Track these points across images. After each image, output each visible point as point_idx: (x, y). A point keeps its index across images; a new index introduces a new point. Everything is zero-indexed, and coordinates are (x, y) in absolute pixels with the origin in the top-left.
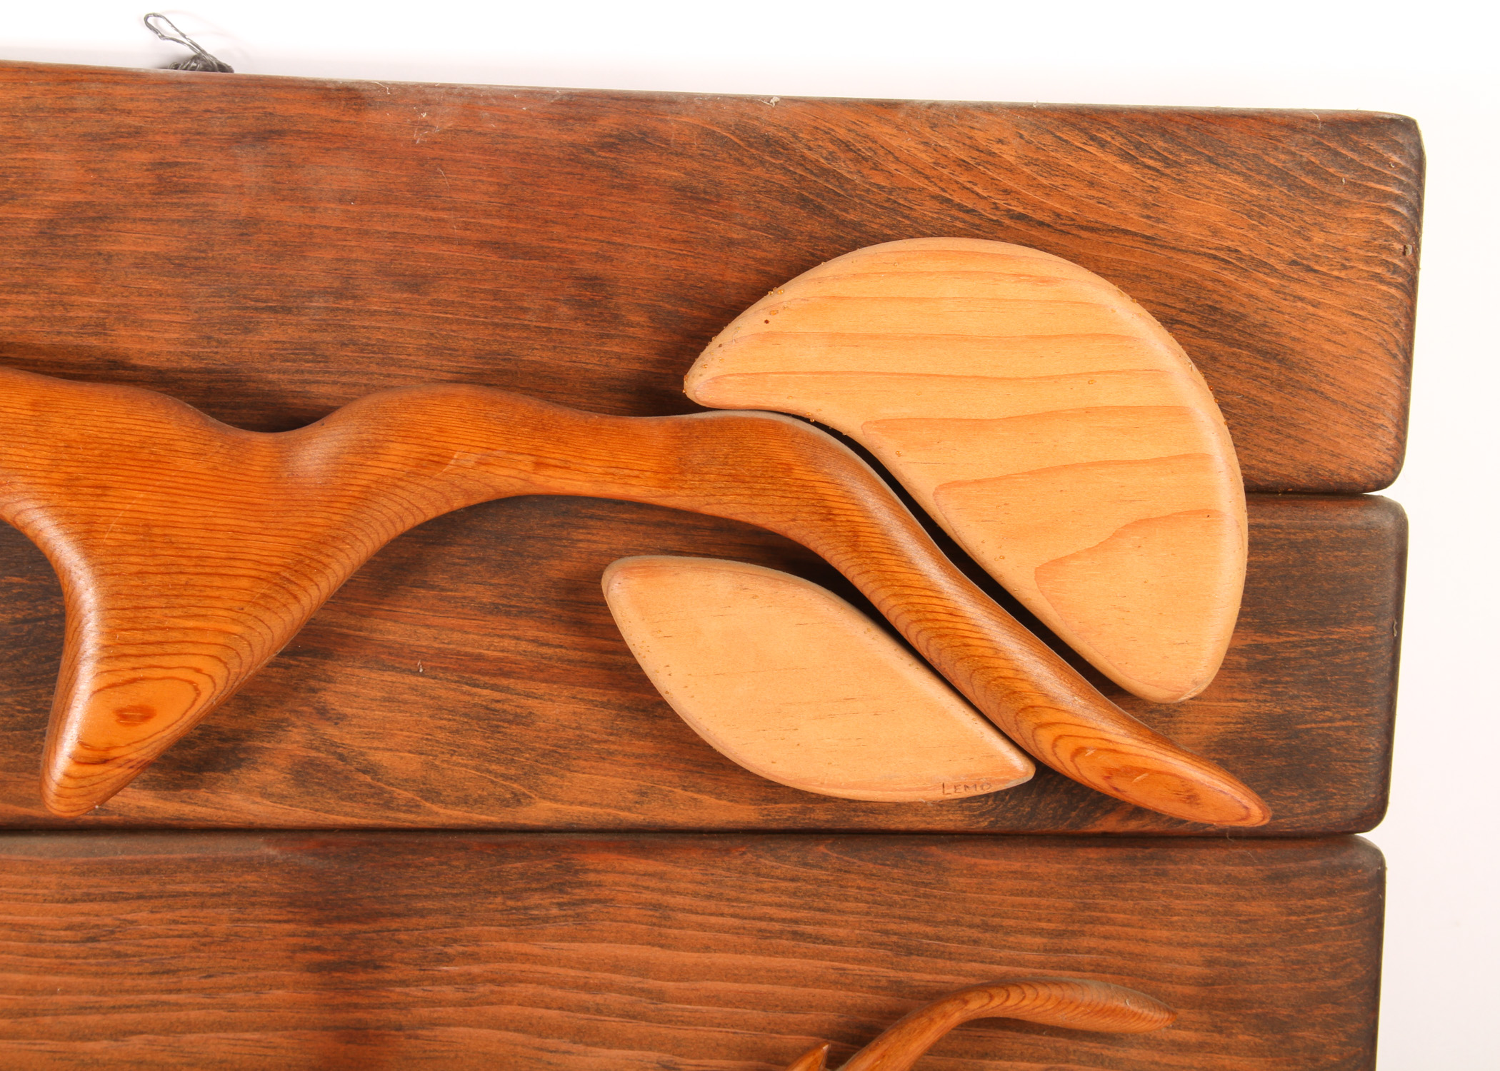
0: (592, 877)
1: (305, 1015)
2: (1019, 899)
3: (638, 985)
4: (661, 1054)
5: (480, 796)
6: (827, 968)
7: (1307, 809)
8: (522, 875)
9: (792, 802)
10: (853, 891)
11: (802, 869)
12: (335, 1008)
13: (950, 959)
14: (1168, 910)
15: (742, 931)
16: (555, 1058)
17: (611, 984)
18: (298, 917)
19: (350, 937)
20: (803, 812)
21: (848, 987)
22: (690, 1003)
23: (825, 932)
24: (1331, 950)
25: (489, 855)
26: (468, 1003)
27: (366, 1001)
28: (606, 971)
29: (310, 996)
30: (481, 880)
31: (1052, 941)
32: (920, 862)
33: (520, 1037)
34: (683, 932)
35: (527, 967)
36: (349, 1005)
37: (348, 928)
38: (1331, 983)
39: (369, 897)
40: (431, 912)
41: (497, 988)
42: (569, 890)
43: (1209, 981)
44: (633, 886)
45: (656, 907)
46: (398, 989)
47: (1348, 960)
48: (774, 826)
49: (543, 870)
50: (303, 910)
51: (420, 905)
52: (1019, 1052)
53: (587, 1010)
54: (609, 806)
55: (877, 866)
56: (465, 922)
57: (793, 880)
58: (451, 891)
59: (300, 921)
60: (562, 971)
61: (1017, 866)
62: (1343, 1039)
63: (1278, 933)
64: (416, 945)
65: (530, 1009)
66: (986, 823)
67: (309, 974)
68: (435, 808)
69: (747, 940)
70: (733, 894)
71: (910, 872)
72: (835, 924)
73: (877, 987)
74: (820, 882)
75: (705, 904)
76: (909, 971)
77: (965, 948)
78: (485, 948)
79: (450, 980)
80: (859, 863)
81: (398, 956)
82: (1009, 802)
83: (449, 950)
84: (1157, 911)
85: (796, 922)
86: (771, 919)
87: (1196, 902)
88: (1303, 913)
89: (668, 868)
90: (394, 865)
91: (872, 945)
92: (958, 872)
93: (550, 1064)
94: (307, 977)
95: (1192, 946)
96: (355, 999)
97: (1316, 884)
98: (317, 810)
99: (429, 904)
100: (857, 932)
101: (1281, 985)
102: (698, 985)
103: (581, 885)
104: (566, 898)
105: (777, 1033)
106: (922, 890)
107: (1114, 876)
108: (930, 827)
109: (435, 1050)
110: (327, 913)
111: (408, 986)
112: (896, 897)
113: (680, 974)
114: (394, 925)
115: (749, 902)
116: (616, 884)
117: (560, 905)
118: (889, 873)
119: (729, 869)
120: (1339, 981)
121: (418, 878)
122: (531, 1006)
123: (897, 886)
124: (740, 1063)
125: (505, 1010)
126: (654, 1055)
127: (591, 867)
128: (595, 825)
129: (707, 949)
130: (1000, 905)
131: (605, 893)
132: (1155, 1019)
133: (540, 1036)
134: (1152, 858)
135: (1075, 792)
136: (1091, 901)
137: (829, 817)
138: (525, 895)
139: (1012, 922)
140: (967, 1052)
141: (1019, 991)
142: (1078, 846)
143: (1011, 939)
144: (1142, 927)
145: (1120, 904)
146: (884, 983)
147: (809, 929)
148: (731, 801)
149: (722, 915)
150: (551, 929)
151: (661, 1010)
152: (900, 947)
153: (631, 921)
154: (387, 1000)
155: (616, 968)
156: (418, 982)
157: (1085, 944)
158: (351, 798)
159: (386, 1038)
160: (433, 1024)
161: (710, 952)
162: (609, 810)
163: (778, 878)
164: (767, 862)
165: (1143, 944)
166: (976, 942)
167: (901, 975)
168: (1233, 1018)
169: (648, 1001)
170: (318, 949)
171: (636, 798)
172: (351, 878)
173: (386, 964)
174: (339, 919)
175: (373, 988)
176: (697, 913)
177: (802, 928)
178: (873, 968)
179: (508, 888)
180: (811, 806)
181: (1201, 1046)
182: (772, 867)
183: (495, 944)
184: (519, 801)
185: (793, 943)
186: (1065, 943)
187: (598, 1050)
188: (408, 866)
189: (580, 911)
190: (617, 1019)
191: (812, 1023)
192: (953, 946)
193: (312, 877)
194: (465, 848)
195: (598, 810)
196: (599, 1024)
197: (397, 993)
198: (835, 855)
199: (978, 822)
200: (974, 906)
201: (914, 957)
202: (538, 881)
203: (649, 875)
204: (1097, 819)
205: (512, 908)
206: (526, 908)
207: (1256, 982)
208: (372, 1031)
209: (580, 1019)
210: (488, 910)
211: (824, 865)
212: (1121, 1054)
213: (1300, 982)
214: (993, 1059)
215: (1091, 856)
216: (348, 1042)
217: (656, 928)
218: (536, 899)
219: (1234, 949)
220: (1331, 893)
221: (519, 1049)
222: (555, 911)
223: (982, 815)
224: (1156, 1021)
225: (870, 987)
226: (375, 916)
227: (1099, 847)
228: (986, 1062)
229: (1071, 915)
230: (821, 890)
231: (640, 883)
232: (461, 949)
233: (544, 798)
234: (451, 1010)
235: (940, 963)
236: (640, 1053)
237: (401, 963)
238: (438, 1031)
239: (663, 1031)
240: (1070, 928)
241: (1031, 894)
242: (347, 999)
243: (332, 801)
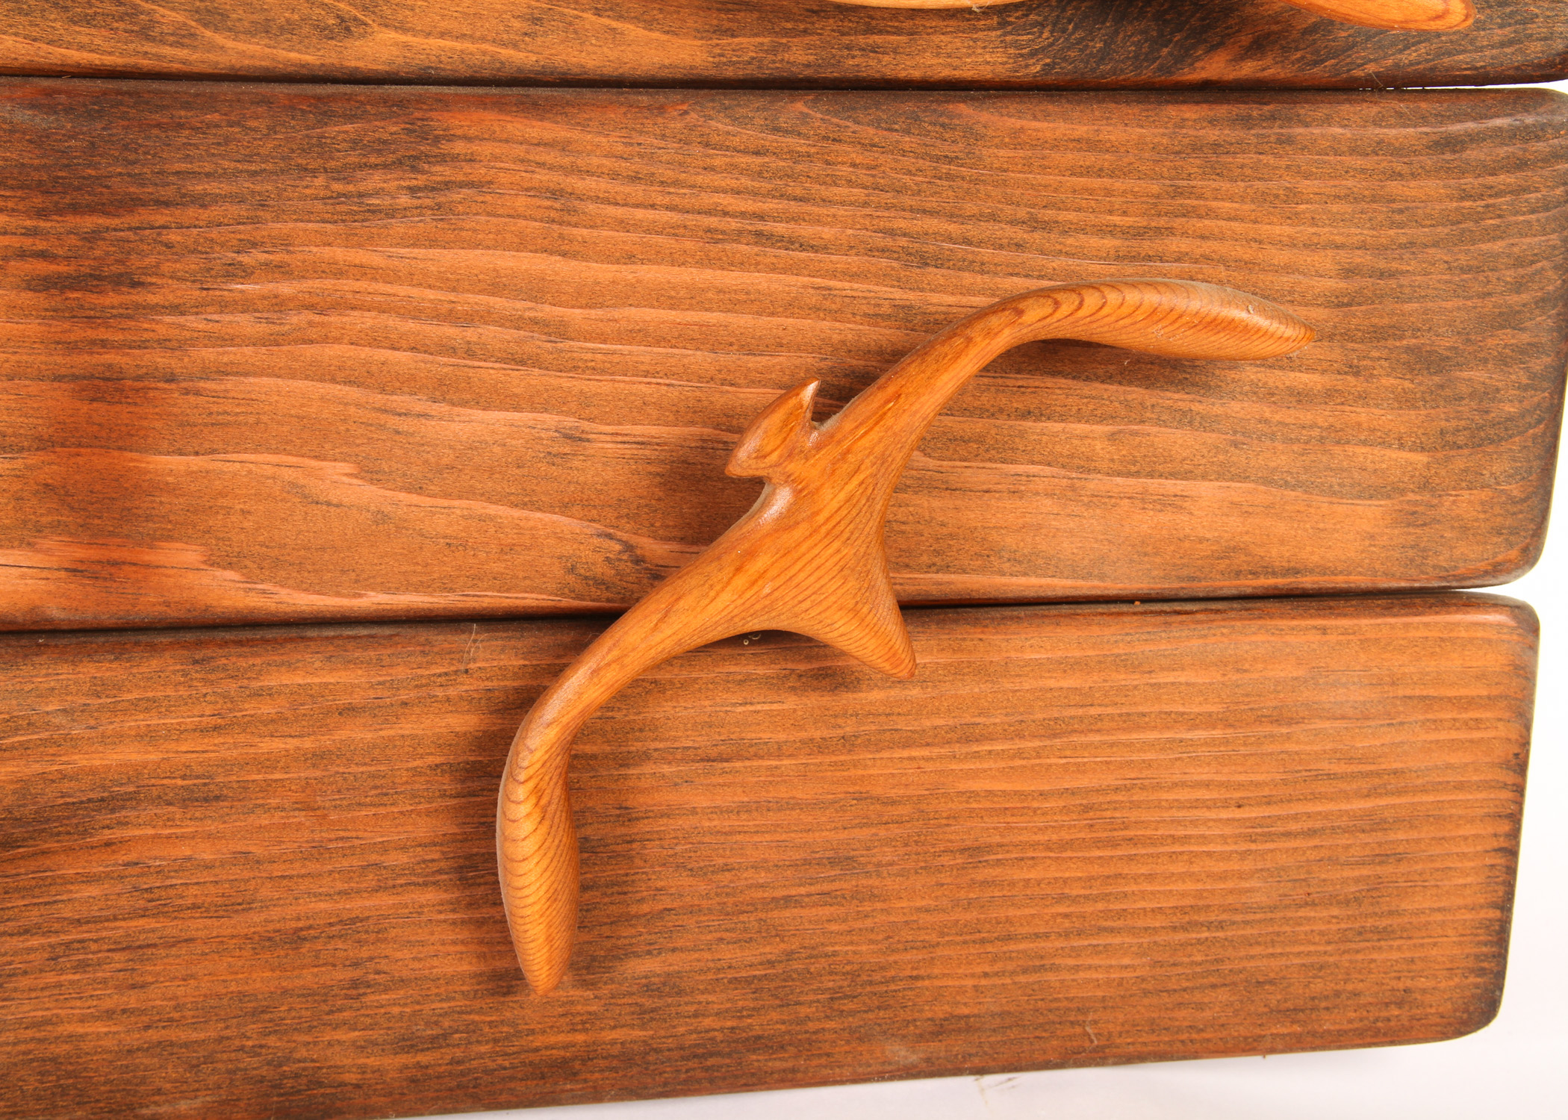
0: (460, 147)
1: (25, 357)
2: (1083, 181)
3: (527, 314)
4: (562, 418)
5: (287, 20)
6: (804, 287)
7: (1496, 39)
8: (355, 144)
9: (756, 35)
10: (845, 170)
11: (771, 137)
12: (72, 347)
13: (982, 272)
14: (1293, 196)
15: (682, 231)
16: (405, 425)
17: (489, 312)
18: (10, 204)
19: (93, 237)
20: (774, 50)
21: (835, 315)
22: (604, 342)
23: (803, 233)
24: (1516, 249)
25: (302, 111)
26: (274, 341)
27: (119, 337)
28: (481, 292)
29: (33, 327)
30: (293, 151)
31: (1127, 243)
32: (943, 125)
33: (353, 393)
34: (595, 233)
35: (362, 285)
36: (93, 342)
37: (89, 222)
38: (1514, 299)
39: (120, 174)
40: (216, 199)
41: (317, 318)
42: (426, 166)
43: (1346, 300)
44: (522, 161)
45: (556, 194)
46: (168, 319)
47: (1539, 265)
48: (729, 73)
49: (386, 136)
50: (19, 193)
51: (200, 188)
52: (1074, 409)
53: (453, 351)
54: (483, 39)
55: (881, 133)
56: (268, 216)
57: (757, 153)
58: (246, 166)
59: (13, 210)
60: (415, 292)
61: (1082, 130)
62: (1525, 381)
63: (1444, 225)
64: (194, 251)
65: (367, 349)
66: (1038, 68)
67: (30, 294)
68: (219, 39)
69: (689, 245)
70: (669, 174)
71: (928, 141)
72: (818, 221)
73: (876, 315)
74: (796, 157)
75: (628, 189)
76: (922, 290)
77: (1003, 255)
78: (300, 257)
79: (246, 306)
80: (856, 127)
81: (166, 267)
82: (1073, 33)
83: (244, 259)
84: (1277, 196)
85: (761, 217)
86: (726, 214)
87: (1332, 183)
88: (1481, 197)
89: (575, 134)
90: (158, 125)
91: (870, 251)
92: (997, 140)
93: (398, 432)
94: (27, 298)
95: (1324, 248)
96: (102, 334)
97: (1503, 151)
98: (35, 40)
99: (213, 187)
100: (850, 232)
101: (1444, 304)
102: (616, 313)
103: (442, 159)
104: (421, 180)
105: (732, 385)
106: (945, 168)
107: (1219, 145)
108: (957, 74)
109: (226, 413)
110: (56, 198)
111: (182, 314)
112: (907, 179)
113: (590, 297)
114: (160, 219)
115: (693, 187)
116: (496, 158)
117: (412, 190)
118: (897, 142)
119: (663, 137)
120: (1524, 296)
121: (196, 146)
122: (370, 345)
123: (908, 162)
124: (677, 430)
125: (331, 352)
126: (550, 419)
127: (459, 132)
128: (464, 71)
129: (630, 258)
130: (1056, 190)
131: (479, 172)
132: (1286, 335)
133: (383, 391)
134: (1273, 118)
135: (1168, 17)
136: (1185, 183)
137: (812, 58)
138: (359, 174)
139: (1072, 216)
140: (1001, 410)
141: (1097, 294)
142: (1168, 102)
143: (1070, 241)
144: (1255, 222)
145: (1225, 185)
146: (886, 309)
147: (780, 228)
148: (668, 32)
149: (653, 206)
150: (398, 227)
151: (562, 351)
152: (910, 254)
153: (519, 216)
154: (152, 334)
155: (496, 287)
156: (198, 308)
157: (1174, 248)
158: (88, 21)
159: (151, 394)
160: (223, 372)
161: (634, 263)
162: (485, 46)
163: (735, 150)
164: (720, 126)
165: (1254, 245)
166: (1019, 246)
167: (912, 297)
168: (1375, 354)
169: (544, 337)
170: (42, 255)
171: (526, 26)
172: (92, 143)
173: (149, 279)
174: (75, 209)
175: (129, 317)
176: (617, 204)
177: (768, 227)
178: (871, 287)
179: (332, 164)
180: (784, 41)
181: (1330, 394)
182: (728, 133)
183: (315, 249)
184: (348, 29)
185: (756, 249)
186: (1146, 246)
187: (470, 411)
188: (180, 126)
189: (442, 199)
190: (497, 365)
191: (782, 370)
192: (986, 253)
193: (30, 141)
194: (267, 101)
195: (468, 46)
196: (471, 372)
197: (166, 325)
198: (819, 115)
199: (1027, 66)
200: (1018, 192)
201: (931, 269)
202: (379, 152)
203: (546, 144)
204: (1198, 59)
205: (340, 195)
206: (361, 195)
207: (1410, 300)
208: (129, 383)
209: (442, 365)
210: (303, 198)
211: (803, 129)
212: (1218, 409)
213: (1470, 298)
214: (1037, 420)
215: (1187, 115)
216: (93, 400)
217: (555, 227)
218: (375, 180)
219: (1381, 249)
220: (1521, 165)
221: (352, 410)
222: (404, 200)
223: (1033, 54)
224: (1288, 339)
225: (866, 315)
226: (132, 204)
227: (1197, 103)
228: (1028, 424)
229: (1155, 205)
230: (799, 167)
231: (531, 157)
232: (263, 257)
233: (386, 26)
234: (248, 350)
235: (968, 278)
236: (531, 415)
237: (171, 277)
238: (230, 383)
239: (565, 383)
240: (1153, 224)
241: (1100, 173)
242: (91, 334)
243: (58, 25)
